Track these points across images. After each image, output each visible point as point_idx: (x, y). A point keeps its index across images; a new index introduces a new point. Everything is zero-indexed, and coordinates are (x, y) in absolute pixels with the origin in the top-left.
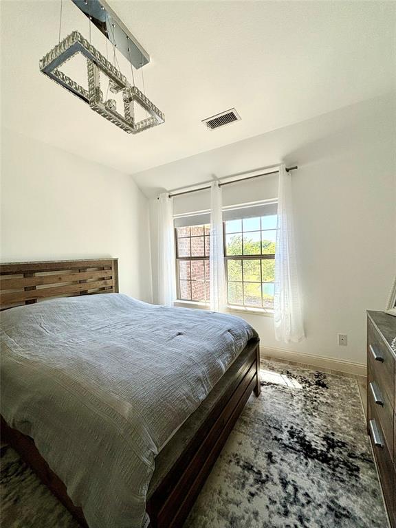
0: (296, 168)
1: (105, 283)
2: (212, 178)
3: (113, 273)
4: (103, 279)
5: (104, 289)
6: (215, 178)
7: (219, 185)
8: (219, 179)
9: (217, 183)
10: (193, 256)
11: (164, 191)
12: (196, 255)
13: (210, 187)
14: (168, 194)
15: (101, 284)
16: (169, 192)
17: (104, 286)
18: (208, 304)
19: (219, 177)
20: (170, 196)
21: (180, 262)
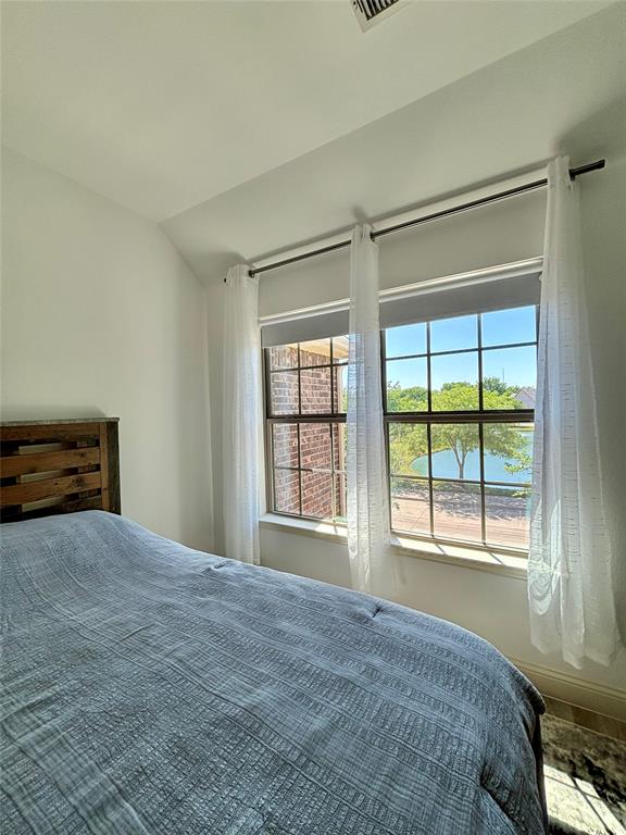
0: (601, 165)
1: (80, 482)
2: (352, 220)
3: (105, 457)
4: (73, 471)
5: (74, 496)
6: (361, 217)
7: (373, 236)
8: (372, 221)
9: (368, 229)
10: (304, 412)
11: (235, 259)
12: (311, 411)
13: (349, 242)
14: (246, 268)
15: (67, 485)
16: (250, 263)
17: (75, 490)
18: (342, 532)
19: (371, 214)
20: (251, 274)
21: (276, 426)
